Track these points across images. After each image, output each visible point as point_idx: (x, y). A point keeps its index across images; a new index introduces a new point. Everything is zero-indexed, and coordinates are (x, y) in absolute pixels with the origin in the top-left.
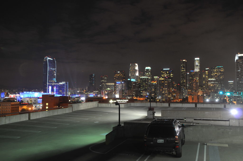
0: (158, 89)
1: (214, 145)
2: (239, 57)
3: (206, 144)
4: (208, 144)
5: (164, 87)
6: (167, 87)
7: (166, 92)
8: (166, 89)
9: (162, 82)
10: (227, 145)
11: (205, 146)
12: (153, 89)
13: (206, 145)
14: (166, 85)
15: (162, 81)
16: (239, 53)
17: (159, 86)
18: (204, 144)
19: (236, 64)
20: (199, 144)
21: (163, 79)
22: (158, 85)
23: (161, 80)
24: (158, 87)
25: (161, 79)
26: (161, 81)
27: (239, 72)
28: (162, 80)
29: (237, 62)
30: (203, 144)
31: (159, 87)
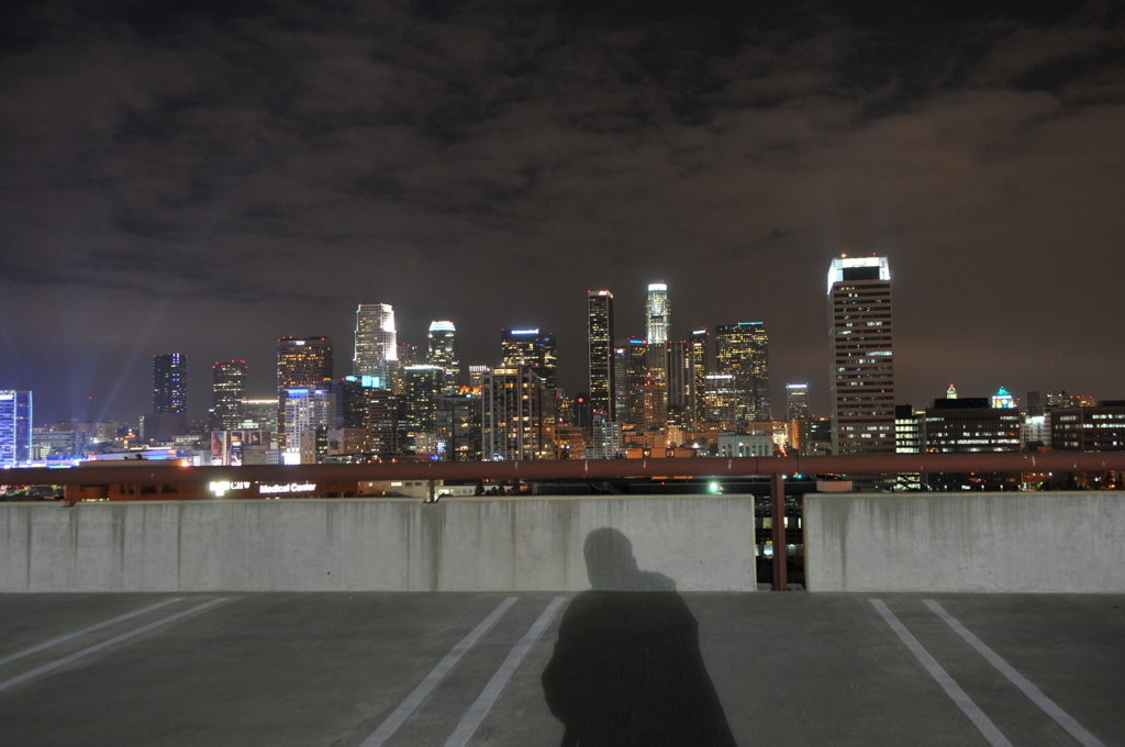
0: (488, 418)
2: (848, 273)
5: (515, 409)
6: (530, 407)
7: (528, 432)
8: (526, 419)
9: (507, 386)
12: (464, 419)
14: (525, 402)
15: (508, 382)
16: (844, 256)
17: (492, 408)
19: (831, 301)
21: (510, 371)
22: (487, 399)
23: (501, 376)
24: (488, 410)
25: (503, 372)
26: (502, 383)
27: (844, 339)
28: (509, 378)
29: (837, 292)
31: (495, 410)
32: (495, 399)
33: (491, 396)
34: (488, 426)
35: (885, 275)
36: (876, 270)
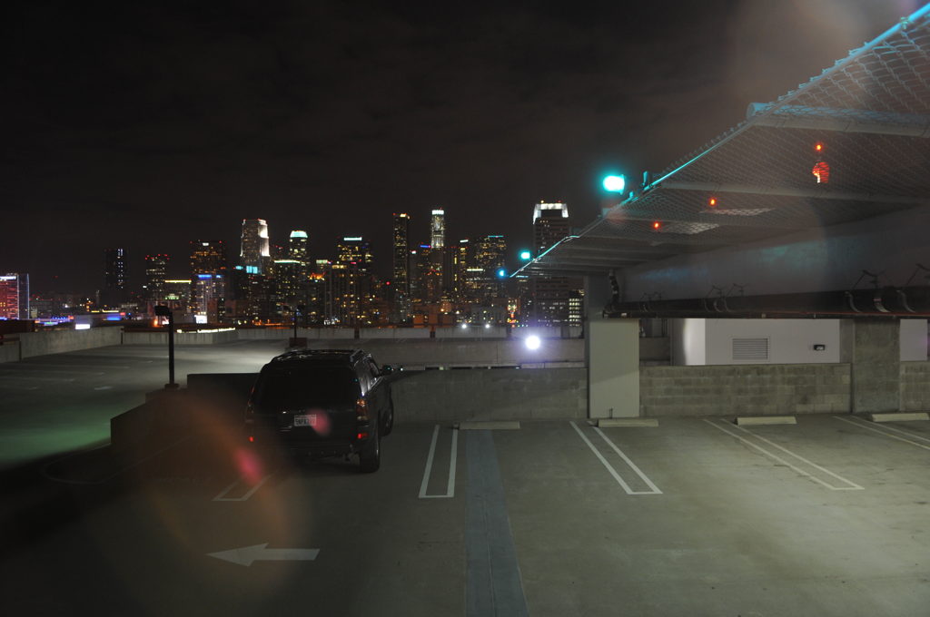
0: (328, 295)
1: (479, 426)
2: (544, 212)
3: (456, 426)
4: (463, 427)
5: (345, 290)
6: (355, 289)
7: (353, 304)
8: (352, 296)
9: (340, 276)
10: (517, 426)
11: (455, 433)
12: (313, 295)
13: (458, 429)
14: (351, 285)
15: (341, 273)
16: (542, 202)
17: (331, 286)
18: (453, 428)
19: (535, 229)
20: (437, 427)
21: (342, 267)
22: (328, 284)
23: (336, 270)
24: (328, 290)
25: (338, 267)
26: (337, 274)
28: (342, 271)
29: (538, 224)
30: (448, 428)
31: (333, 290)
32: (333, 283)
33: (331, 282)
34: (328, 300)
35: (565, 214)
36: (560, 211)
